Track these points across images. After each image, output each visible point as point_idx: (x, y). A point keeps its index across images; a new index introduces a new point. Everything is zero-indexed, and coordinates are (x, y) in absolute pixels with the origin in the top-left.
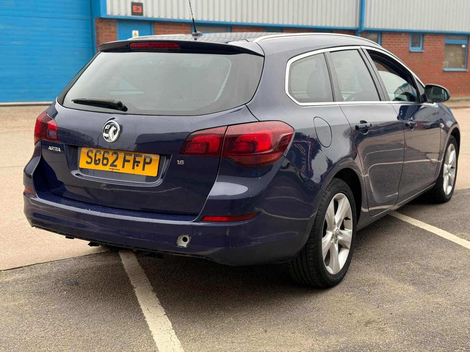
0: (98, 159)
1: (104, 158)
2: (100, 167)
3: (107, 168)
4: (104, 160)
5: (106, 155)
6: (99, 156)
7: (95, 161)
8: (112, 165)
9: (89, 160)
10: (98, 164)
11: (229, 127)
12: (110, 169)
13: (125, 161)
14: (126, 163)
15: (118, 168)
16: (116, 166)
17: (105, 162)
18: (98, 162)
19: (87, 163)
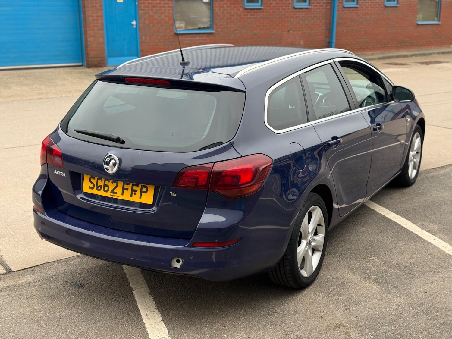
0: (100, 185)
1: (105, 185)
2: (102, 193)
3: (108, 194)
4: (105, 187)
5: (107, 183)
6: (101, 183)
7: (97, 187)
8: (112, 192)
9: (92, 186)
10: (100, 190)
11: (215, 163)
12: (110, 195)
13: (124, 189)
14: (125, 191)
15: (117, 195)
16: (116, 193)
17: (106, 188)
18: (99, 188)
19: (90, 188)
